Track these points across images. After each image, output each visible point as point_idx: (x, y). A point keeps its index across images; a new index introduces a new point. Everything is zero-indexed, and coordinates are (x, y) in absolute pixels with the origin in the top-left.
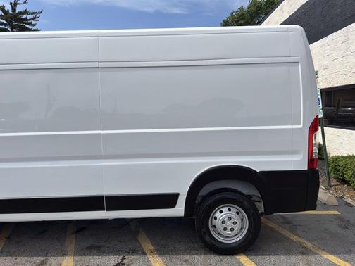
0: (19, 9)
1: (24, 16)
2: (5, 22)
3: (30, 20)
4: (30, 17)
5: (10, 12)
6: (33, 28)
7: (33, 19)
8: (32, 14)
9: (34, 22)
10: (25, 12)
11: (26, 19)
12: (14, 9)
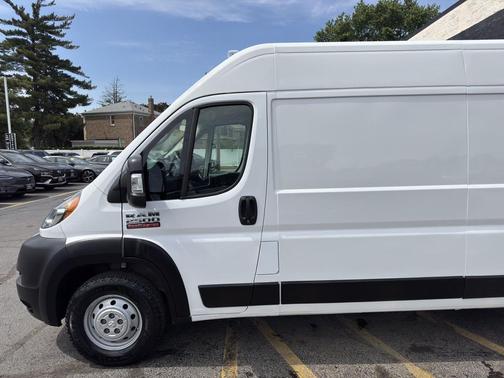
0: (43, 12)
1: (50, 23)
2: (24, 31)
3: (58, 28)
4: (58, 24)
5: (31, 16)
6: (62, 39)
7: (62, 27)
8: (61, 19)
9: (64, 31)
10: (52, 17)
11: (53, 27)
12: (36, 13)
